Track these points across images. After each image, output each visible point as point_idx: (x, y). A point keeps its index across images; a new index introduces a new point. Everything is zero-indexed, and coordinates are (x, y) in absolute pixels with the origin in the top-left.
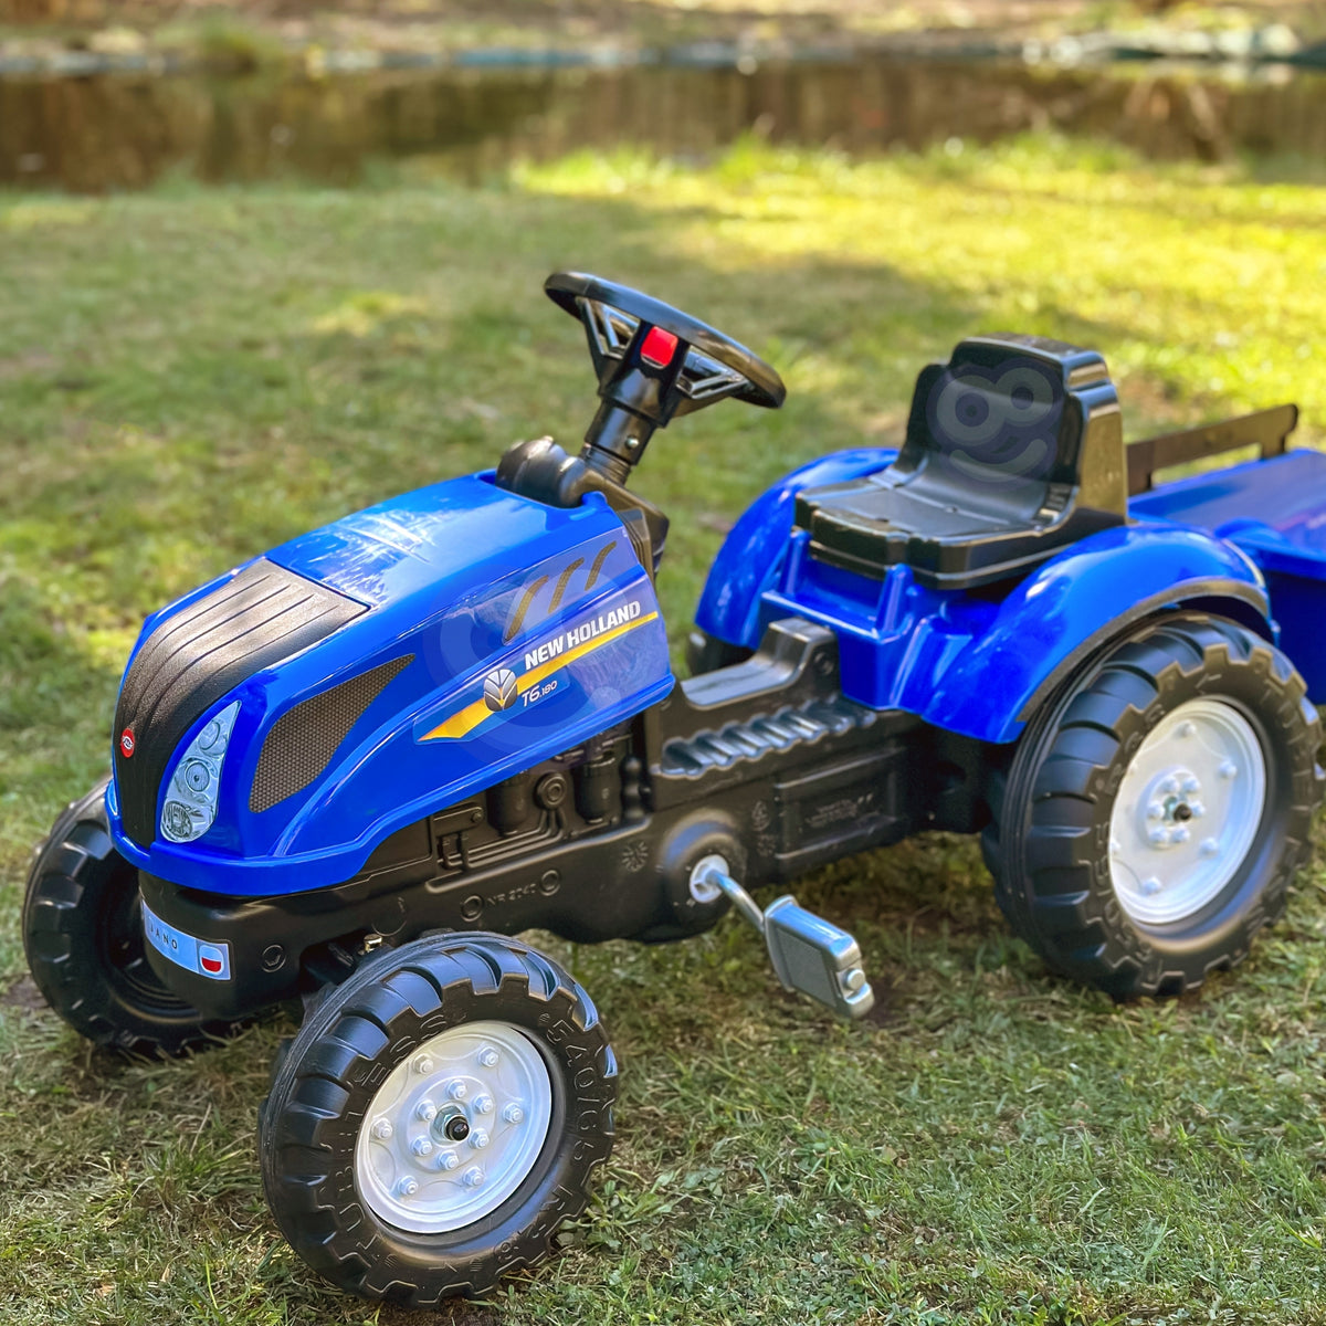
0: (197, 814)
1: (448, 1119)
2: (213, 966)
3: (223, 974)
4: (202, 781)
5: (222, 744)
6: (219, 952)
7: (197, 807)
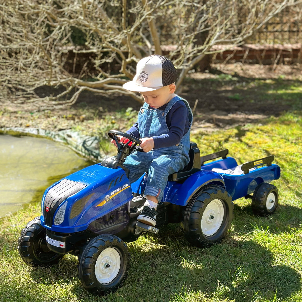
0: (61, 220)
1: (106, 264)
2: (62, 246)
3: (64, 247)
4: (61, 215)
5: (65, 208)
6: (63, 243)
7: (60, 219)
